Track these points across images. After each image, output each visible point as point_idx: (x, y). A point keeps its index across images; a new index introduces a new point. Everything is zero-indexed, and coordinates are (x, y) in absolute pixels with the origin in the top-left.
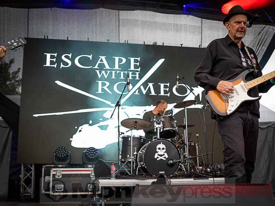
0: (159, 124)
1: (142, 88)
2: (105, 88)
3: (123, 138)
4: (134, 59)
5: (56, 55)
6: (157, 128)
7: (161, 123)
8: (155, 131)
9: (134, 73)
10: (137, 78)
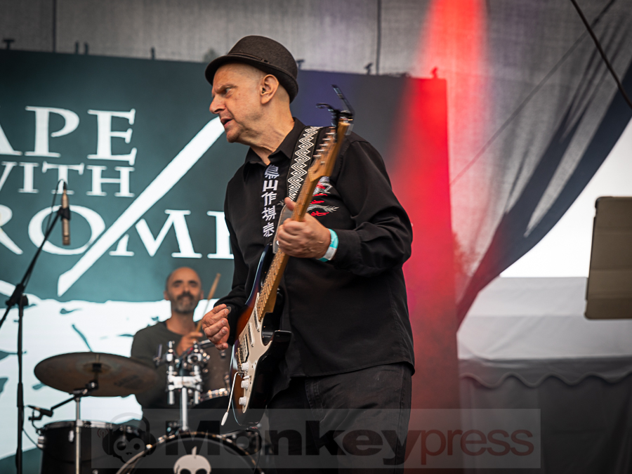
0: (188, 372)
1: (143, 229)
3: (47, 431)
4: (113, 118)
6: (177, 393)
7: (196, 368)
8: (171, 401)
9: (111, 169)
10: (125, 192)
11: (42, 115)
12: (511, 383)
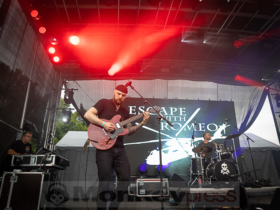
0: (219, 150)
1: (188, 126)
2: (165, 126)
4: (182, 109)
5: (135, 107)
6: (218, 153)
7: (221, 149)
9: (182, 117)
10: (185, 120)
11: (172, 109)
12: (246, 151)
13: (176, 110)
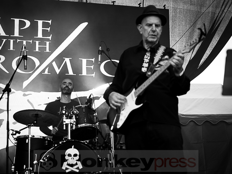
0: (71, 118)
3: (18, 139)
4: (43, 22)
7: (74, 116)
10: (48, 50)
11: (17, 21)
13: (28, 23)
